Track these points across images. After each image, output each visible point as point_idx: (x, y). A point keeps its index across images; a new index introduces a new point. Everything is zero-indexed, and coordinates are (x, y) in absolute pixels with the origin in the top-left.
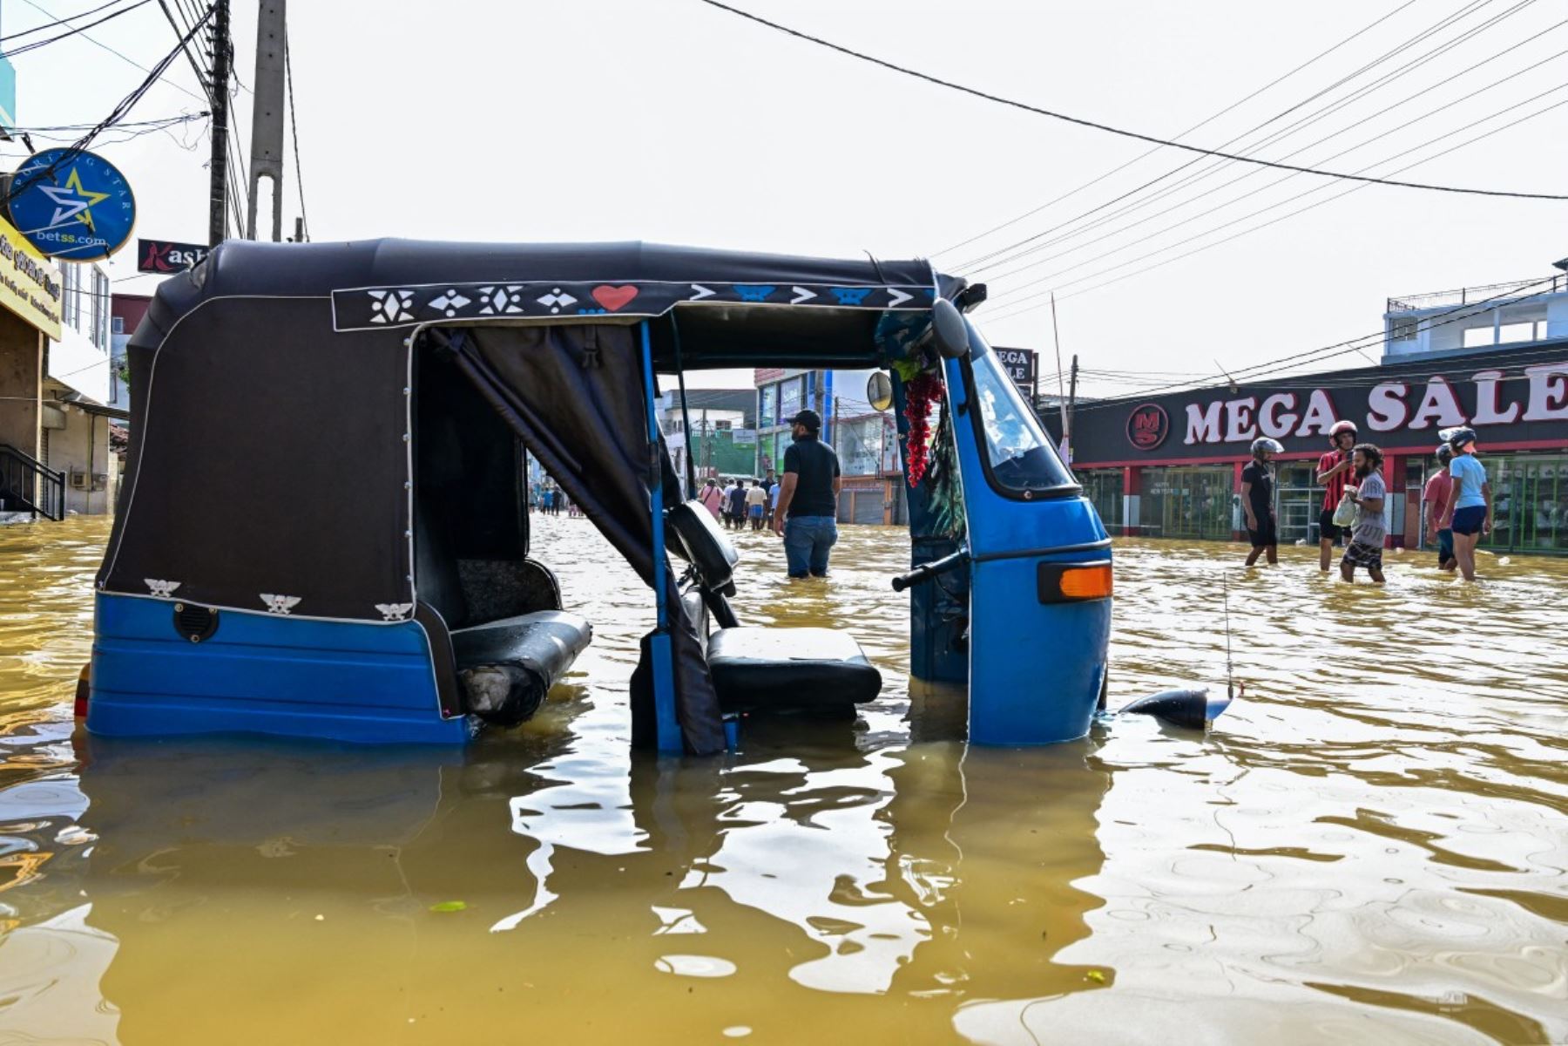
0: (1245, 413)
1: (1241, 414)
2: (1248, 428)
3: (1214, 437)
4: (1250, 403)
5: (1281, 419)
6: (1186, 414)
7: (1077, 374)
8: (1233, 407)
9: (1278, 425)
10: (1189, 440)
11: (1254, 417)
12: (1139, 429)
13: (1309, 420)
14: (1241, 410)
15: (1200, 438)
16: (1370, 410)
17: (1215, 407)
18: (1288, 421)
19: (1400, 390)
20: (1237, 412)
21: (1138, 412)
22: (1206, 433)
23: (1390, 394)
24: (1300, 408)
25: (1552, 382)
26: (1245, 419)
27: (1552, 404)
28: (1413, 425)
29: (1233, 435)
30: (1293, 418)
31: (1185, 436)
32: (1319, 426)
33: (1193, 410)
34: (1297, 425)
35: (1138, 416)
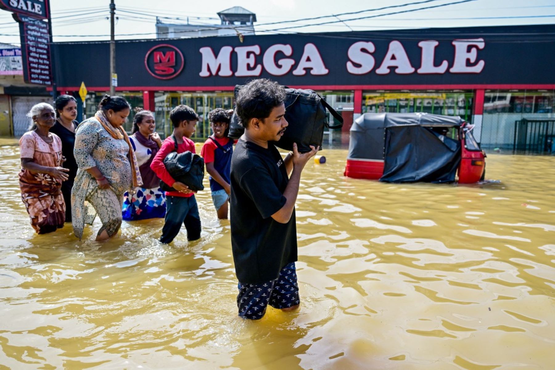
0: (252, 56)
1: (248, 57)
2: (255, 67)
3: (226, 72)
4: (256, 49)
5: (281, 62)
6: (201, 55)
7: (115, 11)
8: (241, 52)
9: (280, 67)
10: (204, 73)
11: (259, 59)
12: (157, 63)
13: (303, 64)
14: (248, 54)
15: (214, 73)
16: (349, 60)
17: (226, 51)
18: (287, 64)
19: (370, 47)
20: (245, 55)
21: (155, 50)
22: (219, 69)
23: (363, 50)
24: (297, 56)
25: (469, 49)
26: (252, 61)
27: (468, 63)
28: (379, 71)
29: (242, 71)
30: (292, 62)
31: (200, 70)
32: (312, 69)
33: (206, 52)
34: (294, 67)
35: (155, 53)
